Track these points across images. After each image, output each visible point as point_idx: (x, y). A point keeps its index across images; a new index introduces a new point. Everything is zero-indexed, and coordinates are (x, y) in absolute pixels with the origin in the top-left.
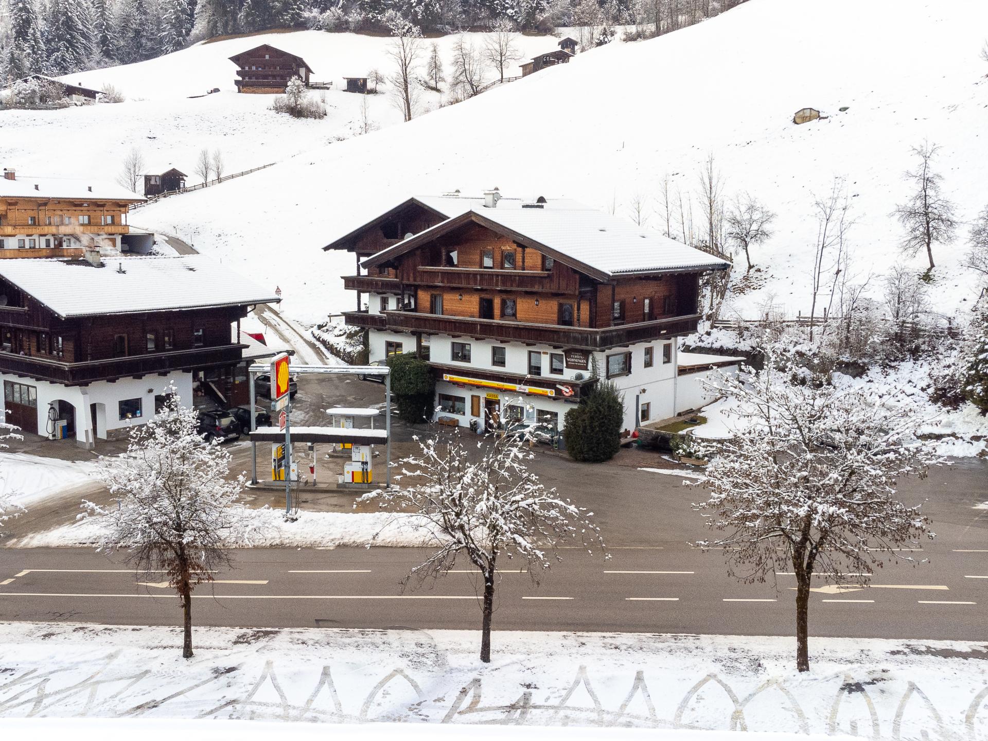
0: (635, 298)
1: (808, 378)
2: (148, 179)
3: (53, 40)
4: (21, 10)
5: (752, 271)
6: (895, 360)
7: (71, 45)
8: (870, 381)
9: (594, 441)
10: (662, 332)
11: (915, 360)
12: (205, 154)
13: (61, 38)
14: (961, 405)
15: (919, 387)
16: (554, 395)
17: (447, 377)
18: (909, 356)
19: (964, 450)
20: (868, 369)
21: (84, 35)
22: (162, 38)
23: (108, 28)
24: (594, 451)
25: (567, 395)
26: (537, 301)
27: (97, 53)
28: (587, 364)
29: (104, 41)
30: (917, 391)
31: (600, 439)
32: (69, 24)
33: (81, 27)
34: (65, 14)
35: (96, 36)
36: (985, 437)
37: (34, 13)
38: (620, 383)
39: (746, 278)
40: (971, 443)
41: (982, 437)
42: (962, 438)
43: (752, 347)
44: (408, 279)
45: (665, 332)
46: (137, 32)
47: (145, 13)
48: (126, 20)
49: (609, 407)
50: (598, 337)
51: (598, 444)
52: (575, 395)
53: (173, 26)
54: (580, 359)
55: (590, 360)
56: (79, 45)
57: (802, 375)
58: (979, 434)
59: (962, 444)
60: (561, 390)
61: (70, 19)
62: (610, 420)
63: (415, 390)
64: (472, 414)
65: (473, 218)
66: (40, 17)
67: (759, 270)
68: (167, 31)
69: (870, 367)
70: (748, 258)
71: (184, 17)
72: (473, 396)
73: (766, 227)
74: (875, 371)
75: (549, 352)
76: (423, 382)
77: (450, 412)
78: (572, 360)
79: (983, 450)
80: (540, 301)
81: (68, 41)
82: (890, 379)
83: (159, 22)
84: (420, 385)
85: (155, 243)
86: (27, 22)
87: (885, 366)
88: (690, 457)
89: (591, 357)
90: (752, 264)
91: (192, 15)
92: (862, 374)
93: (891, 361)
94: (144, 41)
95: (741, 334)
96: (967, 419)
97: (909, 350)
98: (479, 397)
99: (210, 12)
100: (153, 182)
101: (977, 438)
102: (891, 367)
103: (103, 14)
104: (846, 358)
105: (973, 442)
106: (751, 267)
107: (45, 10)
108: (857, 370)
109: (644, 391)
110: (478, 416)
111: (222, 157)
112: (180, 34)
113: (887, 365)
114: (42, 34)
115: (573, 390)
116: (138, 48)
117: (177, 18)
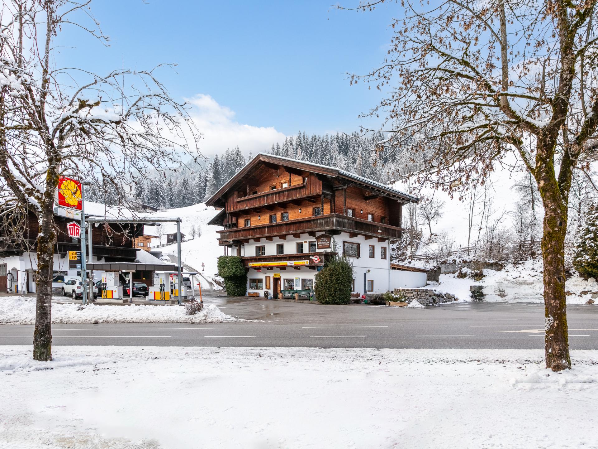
0: (362, 210)
1: (468, 273)
2: (168, 235)
3: (151, 199)
4: (139, 187)
5: (433, 236)
6: (521, 260)
7: (158, 201)
8: (507, 271)
9: (333, 290)
10: (379, 231)
11: (533, 259)
12: (193, 227)
13: (154, 198)
14: (568, 279)
15: (539, 271)
16: (309, 264)
17: (251, 264)
18: (529, 258)
19: (576, 300)
20: (505, 266)
21: (163, 198)
22: (193, 199)
23: (173, 195)
24: (333, 297)
25: (316, 262)
26: (300, 209)
27: (168, 204)
28: (330, 244)
29: (171, 200)
30: (538, 273)
31: (336, 288)
32: (157, 193)
33: (162, 194)
34: (156, 189)
35: (168, 199)
36: (591, 291)
37: (144, 188)
38: (352, 261)
39: (430, 239)
40: (581, 296)
41: (588, 291)
42: (574, 293)
43: (434, 267)
44: (231, 210)
45: (381, 231)
46: (184, 197)
47: (187, 190)
48: (180, 193)
49: (343, 268)
50: (334, 219)
51: (336, 292)
52: (321, 261)
53: (198, 195)
54: (326, 241)
55: (332, 241)
56: (161, 201)
57: (465, 271)
58: (586, 290)
59: (575, 297)
60: (313, 260)
61: (157, 191)
62: (343, 276)
63: (232, 273)
64: (266, 288)
65: (261, 159)
66: (146, 191)
67: (436, 235)
68: (195, 196)
69: (506, 265)
70: (430, 230)
71: (202, 191)
72: (266, 277)
73: (440, 211)
74: (509, 267)
75: (308, 241)
76: (236, 268)
77: (255, 289)
78: (321, 243)
79: (590, 300)
80: (302, 210)
81: (156, 199)
82: (519, 269)
83: (192, 193)
84: (235, 270)
85: (162, 256)
86: (141, 192)
87: (515, 264)
88: (396, 301)
89: (332, 239)
90: (432, 233)
91: (205, 190)
92: (501, 269)
93: (519, 261)
94: (186, 200)
95: (428, 262)
96: (576, 283)
97: (529, 255)
98: (270, 277)
99: (212, 188)
100: (170, 237)
101: (585, 293)
102: (519, 264)
103: (170, 190)
104: (491, 261)
105: (583, 295)
106: (432, 234)
107: (148, 188)
108: (498, 267)
109: (369, 271)
110: (270, 289)
111: (201, 229)
112: (200, 198)
113: (517, 263)
114: (147, 197)
115: (320, 258)
116: (184, 203)
117: (199, 192)
